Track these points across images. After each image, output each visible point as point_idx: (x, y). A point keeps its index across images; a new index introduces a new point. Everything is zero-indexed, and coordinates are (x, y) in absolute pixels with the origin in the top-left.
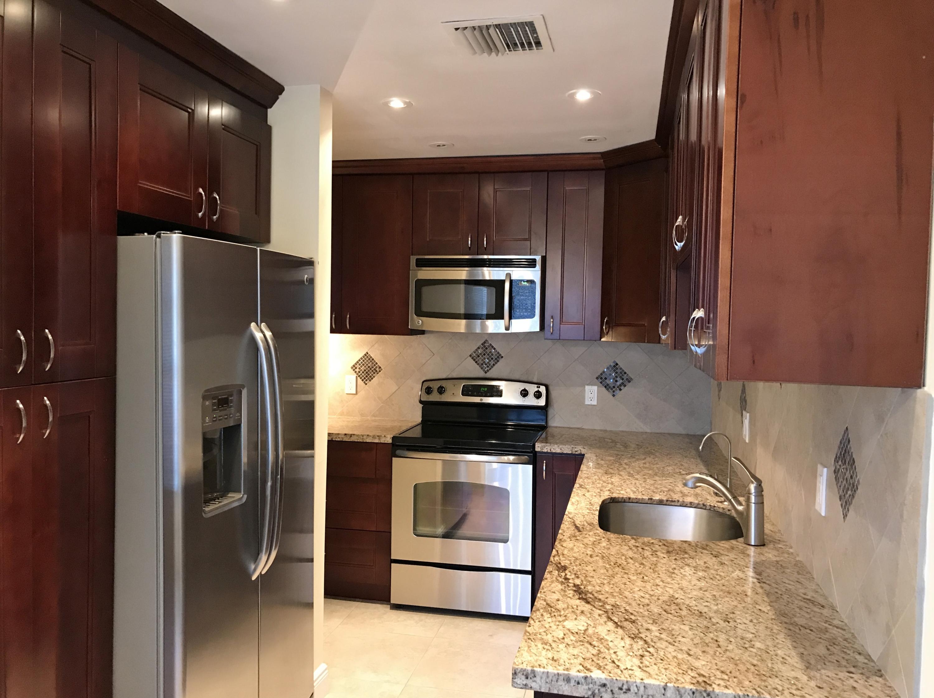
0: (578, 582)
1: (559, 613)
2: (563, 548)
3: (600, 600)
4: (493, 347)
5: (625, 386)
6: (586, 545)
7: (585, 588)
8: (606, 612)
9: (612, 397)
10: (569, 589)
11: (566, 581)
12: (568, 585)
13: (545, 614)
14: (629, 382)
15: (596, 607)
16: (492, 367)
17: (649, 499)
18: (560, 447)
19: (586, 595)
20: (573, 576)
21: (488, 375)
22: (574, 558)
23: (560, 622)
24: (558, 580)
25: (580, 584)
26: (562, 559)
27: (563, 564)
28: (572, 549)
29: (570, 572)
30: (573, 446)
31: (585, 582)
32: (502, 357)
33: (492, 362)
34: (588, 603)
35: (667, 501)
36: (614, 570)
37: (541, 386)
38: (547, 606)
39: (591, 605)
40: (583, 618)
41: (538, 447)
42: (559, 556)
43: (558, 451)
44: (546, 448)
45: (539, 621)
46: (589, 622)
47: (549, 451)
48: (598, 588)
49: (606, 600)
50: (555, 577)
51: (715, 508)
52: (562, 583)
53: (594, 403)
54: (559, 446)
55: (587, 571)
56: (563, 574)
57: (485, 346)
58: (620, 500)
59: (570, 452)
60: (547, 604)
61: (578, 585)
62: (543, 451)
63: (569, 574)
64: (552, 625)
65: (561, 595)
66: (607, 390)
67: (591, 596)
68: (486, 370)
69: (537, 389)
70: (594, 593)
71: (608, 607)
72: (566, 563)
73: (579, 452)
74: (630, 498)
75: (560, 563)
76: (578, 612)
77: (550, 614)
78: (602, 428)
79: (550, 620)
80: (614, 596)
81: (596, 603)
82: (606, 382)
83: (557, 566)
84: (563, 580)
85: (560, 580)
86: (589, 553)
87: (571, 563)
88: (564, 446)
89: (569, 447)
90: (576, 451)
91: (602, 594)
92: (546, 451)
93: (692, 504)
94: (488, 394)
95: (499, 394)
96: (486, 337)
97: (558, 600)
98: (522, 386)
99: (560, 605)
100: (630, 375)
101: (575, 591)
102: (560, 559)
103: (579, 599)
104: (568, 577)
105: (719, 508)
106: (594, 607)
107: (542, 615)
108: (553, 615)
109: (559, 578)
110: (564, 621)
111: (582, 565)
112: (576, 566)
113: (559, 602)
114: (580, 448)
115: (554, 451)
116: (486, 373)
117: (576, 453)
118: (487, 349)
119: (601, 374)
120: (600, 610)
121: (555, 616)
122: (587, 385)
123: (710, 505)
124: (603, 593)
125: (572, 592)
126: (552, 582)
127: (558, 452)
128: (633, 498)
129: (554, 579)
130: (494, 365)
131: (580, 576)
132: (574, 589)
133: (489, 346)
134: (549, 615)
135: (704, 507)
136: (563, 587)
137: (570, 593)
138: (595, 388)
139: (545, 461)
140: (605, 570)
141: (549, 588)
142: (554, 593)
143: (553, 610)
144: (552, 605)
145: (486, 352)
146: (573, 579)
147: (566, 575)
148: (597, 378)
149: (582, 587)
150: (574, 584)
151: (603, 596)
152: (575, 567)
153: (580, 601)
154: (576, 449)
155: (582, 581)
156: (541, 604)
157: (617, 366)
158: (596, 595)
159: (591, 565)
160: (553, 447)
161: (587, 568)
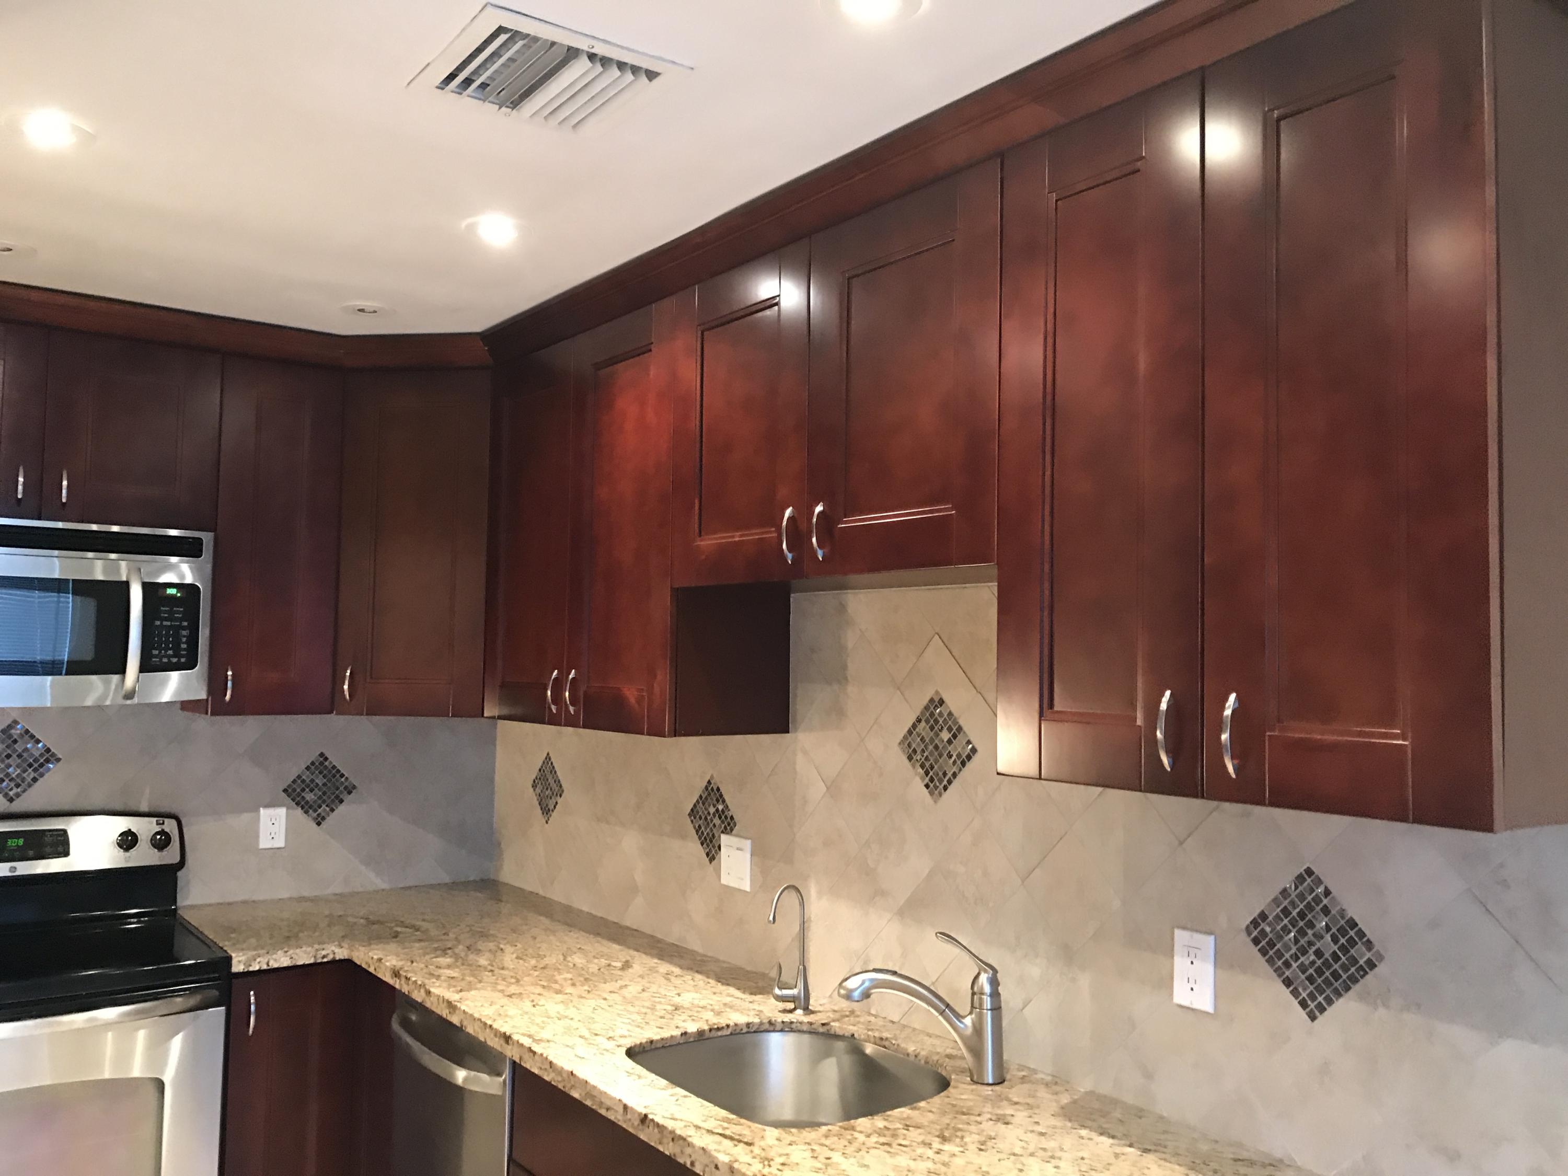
4: (32, 737)
5: (341, 801)
9: (315, 825)
14: (350, 793)
16: (30, 786)
18: (291, 952)
21: (18, 806)
30: (316, 946)
32: (58, 760)
33: (30, 774)
37: (166, 820)
41: (239, 962)
43: (285, 962)
44: (258, 960)
47: (265, 967)
51: (794, 1026)
53: (280, 843)
54: (286, 952)
57: (10, 736)
58: (637, 1050)
59: (312, 961)
62: (251, 969)
66: (306, 812)
68: (11, 793)
69: (158, 829)
73: (330, 958)
74: (652, 1042)
78: (295, 895)
82: (303, 798)
88: (298, 951)
89: (309, 949)
90: (324, 957)
92: (257, 968)
93: (751, 1026)
94: (31, 853)
95: (60, 848)
96: (15, 715)
98: (119, 824)
100: (351, 779)
105: (801, 1023)
114: (333, 948)
115: (276, 965)
116: (11, 800)
117: (325, 960)
118: (15, 741)
119: (294, 781)
122: (267, 806)
123: (783, 1022)
127: (285, 965)
128: (657, 1041)
130: (35, 780)
133: (21, 736)
135: (772, 1028)
138: (282, 812)
139: (252, 993)
145: (15, 751)
148: (285, 791)
154: (324, 953)
157: (327, 763)
160: (274, 956)
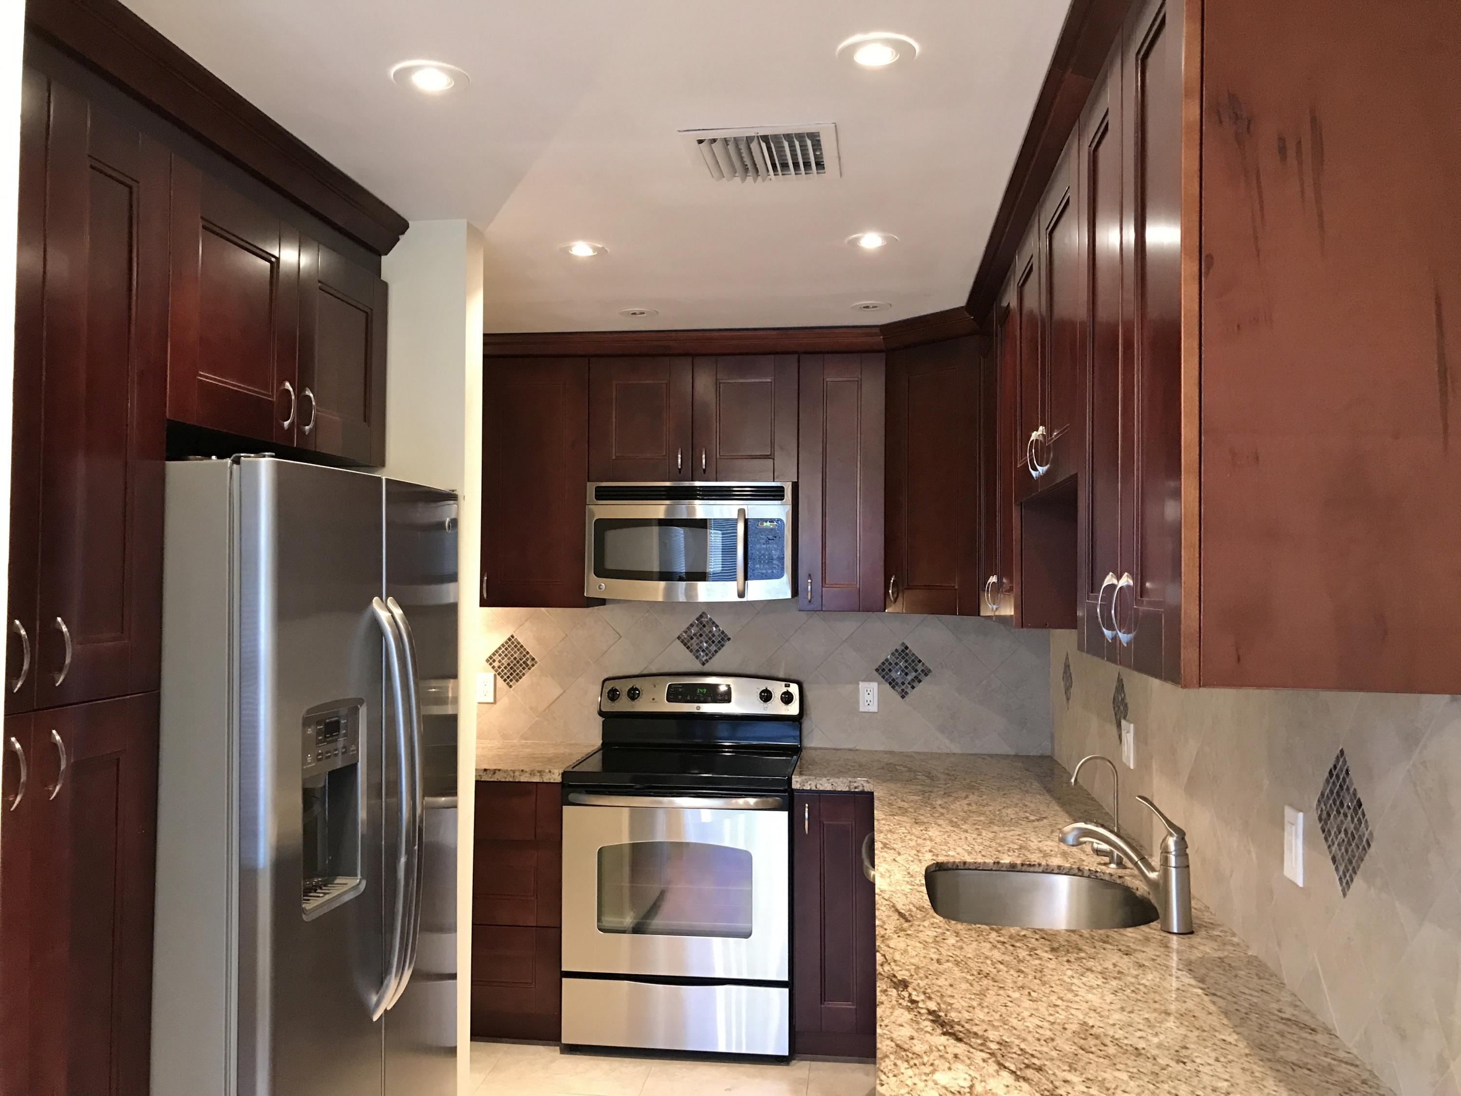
0: (932, 1006)
1: (920, 1060)
2: (891, 951)
3: (976, 1034)
4: (714, 623)
5: (920, 681)
6: (925, 944)
7: (946, 1015)
8: (992, 1054)
9: (900, 698)
10: (923, 1018)
11: (914, 1006)
12: (919, 1013)
13: (899, 1062)
14: (926, 675)
15: (975, 1046)
16: (713, 655)
17: (994, 863)
18: (831, 781)
19: (952, 1027)
20: (922, 997)
21: (707, 668)
22: (914, 967)
23: (927, 1074)
24: (900, 1004)
25: (936, 1009)
26: (897, 968)
27: (900, 978)
28: (906, 951)
29: (915, 989)
30: (850, 779)
31: (943, 1006)
32: (729, 639)
33: (713, 648)
34: (959, 1040)
35: (1022, 865)
36: (981, 983)
37: (791, 684)
38: (898, 1049)
39: (966, 1043)
40: (960, 1066)
41: (797, 782)
42: (889, 964)
43: (828, 787)
44: (809, 783)
45: (895, 1076)
46: (973, 1074)
47: (814, 788)
48: (967, 1015)
49: (985, 1034)
50: (894, 999)
51: (1098, 875)
52: (909, 1009)
53: (874, 708)
54: (828, 780)
55: (940, 986)
56: (905, 994)
57: (701, 623)
58: (950, 866)
59: (847, 789)
60: (897, 1045)
61: (934, 1011)
62: (805, 788)
63: (914, 993)
64: (916, 1080)
65: (913, 1028)
66: (893, 687)
67: (959, 1028)
68: (704, 659)
69: (785, 689)
70: (963, 1023)
71: (994, 1046)
72: (904, 975)
73: (860, 789)
74: (965, 863)
75: (895, 976)
76: (950, 1056)
77: (907, 1061)
78: (888, 749)
79: (910, 1072)
80: (995, 1028)
81: (973, 1040)
82: (891, 676)
83: (891, 980)
84: (909, 1004)
85: (905, 1003)
86: (935, 957)
87: (912, 975)
88: (837, 780)
89: (845, 780)
90: (856, 788)
91: (976, 1025)
92: (809, 788)
93: (1062, 868)
94: (709, 699)
95: (726, 698)
96: (704, 609)
97: (912, 1038)
98: (763, 685)
99: (918, 1047)
100: (927, 664)
101: (933, 1021)
102: (893, 970)
103: (944, 1034)
104: (914, 998)
105: (1104, 873)
106: (971, 1046)
107: (895, 1064)
108: (912, 1063)
109: (901, 1001)
110: (933, 1072)
111: (930, 977)
112: (921, 979)
113: (915, 1041)
114: (862, 782)
115: (821, 788)
116: (703, 664)
117: (857, 790)
118: (704, 626)
119: (883, 663)
120: (982, 1051)
121: (915, 1065)
122: (863, 681)
123: (1089, 870)
124: (977, 1022)
125: (928, 1023)
126: (893, 1007)
127: (828, 789)
128: (970, 863)
129: (895, 1003)
130: (716, 652)
131: (933, 996)
132: (931, 1017)
133: (707, 622)
134: (906, 1065)
135: (1080, 874)
136: (911, 1016)
137: (927, 1025)
138: (875, 685)
139: (807, 805)
140: (968, 985)
141: (893, 1018)
142: (902, 1026)
143: (910, 1055)
144: (906, 1046)
145: (704, 632)
146: (923, 1000)
147: (910, 995)
148: (877, 670)
149: (942, 1014)
150: (928, 1010)
151: (979, 1028)
152: (919, 981)
153: (947, 1037)
154: (855, 785)
155: (938, 1004)
156: (887, 1046)
157: (907, 651)
158: (967, 1026)
159: (944, 976)
160: (820, 782)
161: (939, 982)
